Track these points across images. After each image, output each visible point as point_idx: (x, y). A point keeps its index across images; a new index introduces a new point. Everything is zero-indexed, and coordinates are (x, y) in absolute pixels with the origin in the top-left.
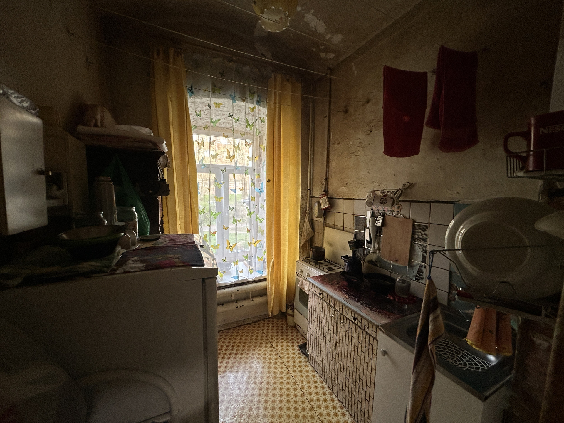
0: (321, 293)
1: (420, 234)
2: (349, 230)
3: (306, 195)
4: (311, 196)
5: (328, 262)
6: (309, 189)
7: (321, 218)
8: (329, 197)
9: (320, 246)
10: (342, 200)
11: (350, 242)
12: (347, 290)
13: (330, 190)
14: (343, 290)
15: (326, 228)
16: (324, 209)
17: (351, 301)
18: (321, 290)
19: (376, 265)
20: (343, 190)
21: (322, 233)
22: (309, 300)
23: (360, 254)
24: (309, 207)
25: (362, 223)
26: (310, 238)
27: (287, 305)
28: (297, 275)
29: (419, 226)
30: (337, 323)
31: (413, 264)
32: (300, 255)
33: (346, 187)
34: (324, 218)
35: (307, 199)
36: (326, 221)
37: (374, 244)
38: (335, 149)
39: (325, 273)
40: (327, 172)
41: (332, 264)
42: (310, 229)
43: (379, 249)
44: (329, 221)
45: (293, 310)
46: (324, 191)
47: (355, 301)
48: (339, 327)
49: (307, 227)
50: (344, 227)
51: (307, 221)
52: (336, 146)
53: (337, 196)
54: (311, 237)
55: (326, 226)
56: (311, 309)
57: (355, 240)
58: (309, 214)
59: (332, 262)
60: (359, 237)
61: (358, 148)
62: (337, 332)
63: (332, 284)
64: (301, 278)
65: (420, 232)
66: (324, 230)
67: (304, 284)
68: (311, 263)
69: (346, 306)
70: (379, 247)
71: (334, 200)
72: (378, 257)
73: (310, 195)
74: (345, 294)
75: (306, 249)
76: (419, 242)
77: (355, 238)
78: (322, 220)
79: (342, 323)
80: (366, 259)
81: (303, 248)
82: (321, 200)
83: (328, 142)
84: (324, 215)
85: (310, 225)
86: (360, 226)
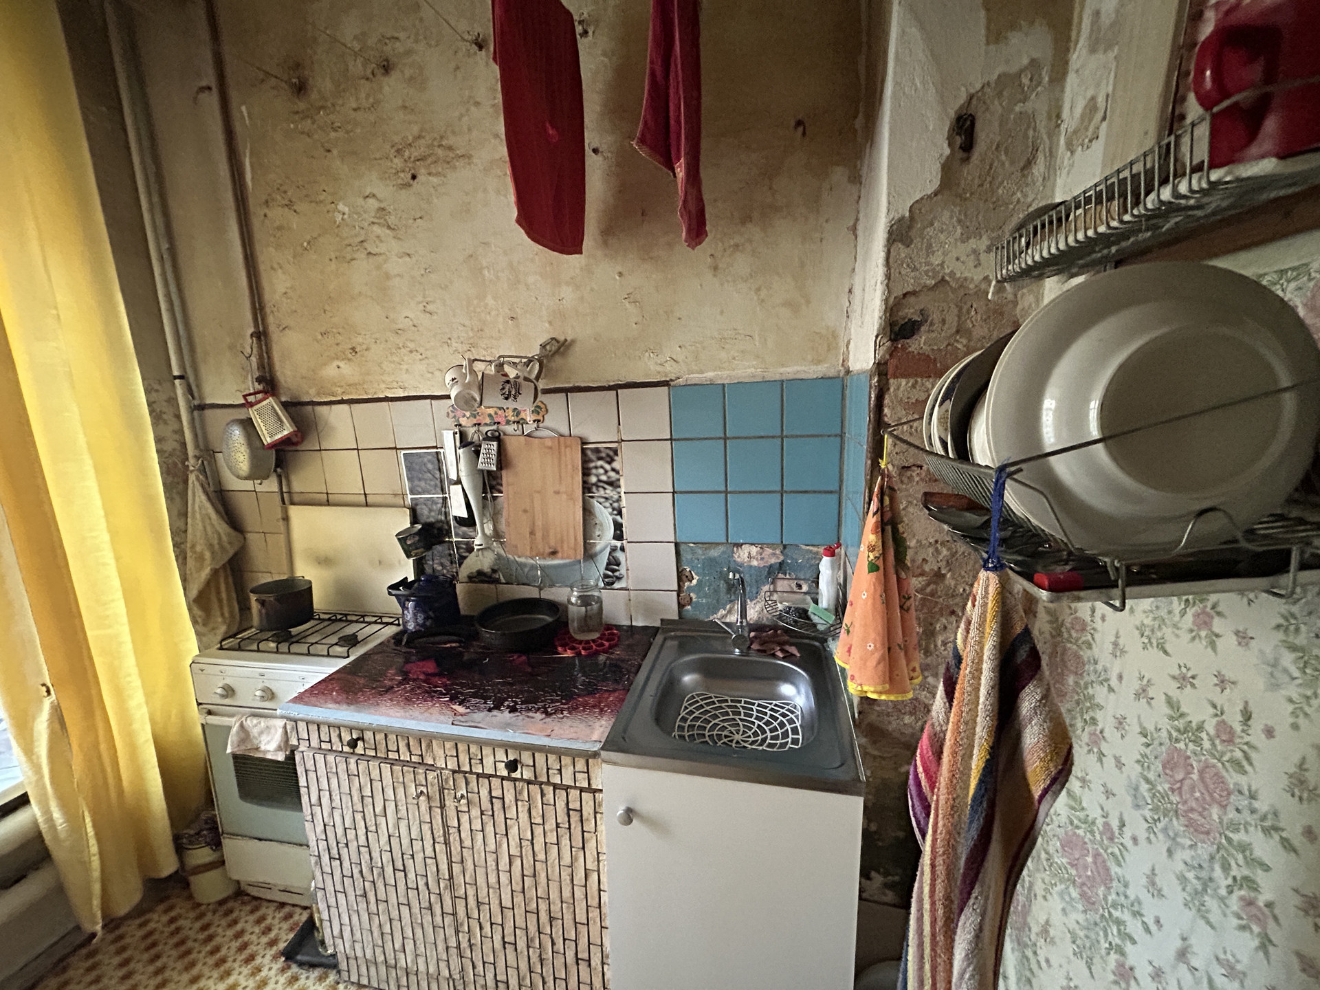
0: (358, 739)
1: (601, 471)
2: (391, 500)
3: (173, 401)
4: (196, 402)
5: (329, 619)
6: (181, 377)
7: (267, 477)
8: (283, 399)
9: (285, 577)
10: (345, 407)
11: (402, 538)
12: (445, 686)
13: (286, 374)
14: (435, 692)
15: (294, 511)
16: (273, 446)
17: (479, 716)
18: (351, 729)
19: (497, 581)
20: (340, 373)
21: (283, 529)
22: (302, 782)
23: (442, 564)
24: (197, 446)
25: (429, 471)
26: (226, 559)
27: (177, 839)
28: (210, 713)
29: (597, 451)
30: (442, 807)
31: (593, 551)
32: (197, 633)
33: (349, 360)
34: (279, 477)
35: (178, 417)
36: (289, 485)
37: (482, 524)
38: (277, 223)
39: (343, 663)
40: (258, 308)
41: (352, 622)
42: (222, 527)
43: (497, 535)
44: (301, 482)
45: (217, 844)
46: (259, 380)
47: (490, 710)
48: (451, 813)
49: (203, 522)
50: (365, 494)
51: (199, 500)
52: (277, 214)
53: (318, 394)
54: (231, 552)
55: (293, 503)
56: (317, 810)
57: (419, 526)
58: (203, 470)
59: (346, 615)
60: (428, 515)
61: (376, 228)
62: (446, 834)
63: (389, 689)
64: (232, 716)
65: (602, 467)
66: (286, 519)
67: (254, 732)
68: (263, 646)
69: (469, 741)
70: (495, 529)
71: (310, 408)
72: (499, 557)
73: (188, 402)
74: (446, 704)
75: (220, 601)
76: (602, 492)
77: (415, 519)
78: (271, 485)
79: (462, 796)
80: (464, 572)
81: (201, 604)
82: (252, 413)
83: (235, 195)
84: (277, 466)
85: (217, 511)
86: (425, 480)
